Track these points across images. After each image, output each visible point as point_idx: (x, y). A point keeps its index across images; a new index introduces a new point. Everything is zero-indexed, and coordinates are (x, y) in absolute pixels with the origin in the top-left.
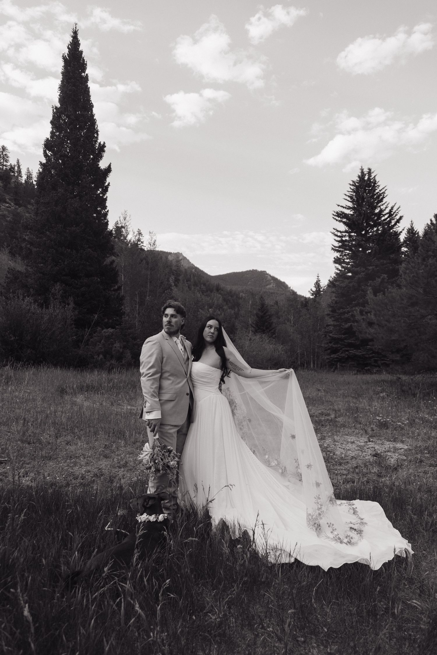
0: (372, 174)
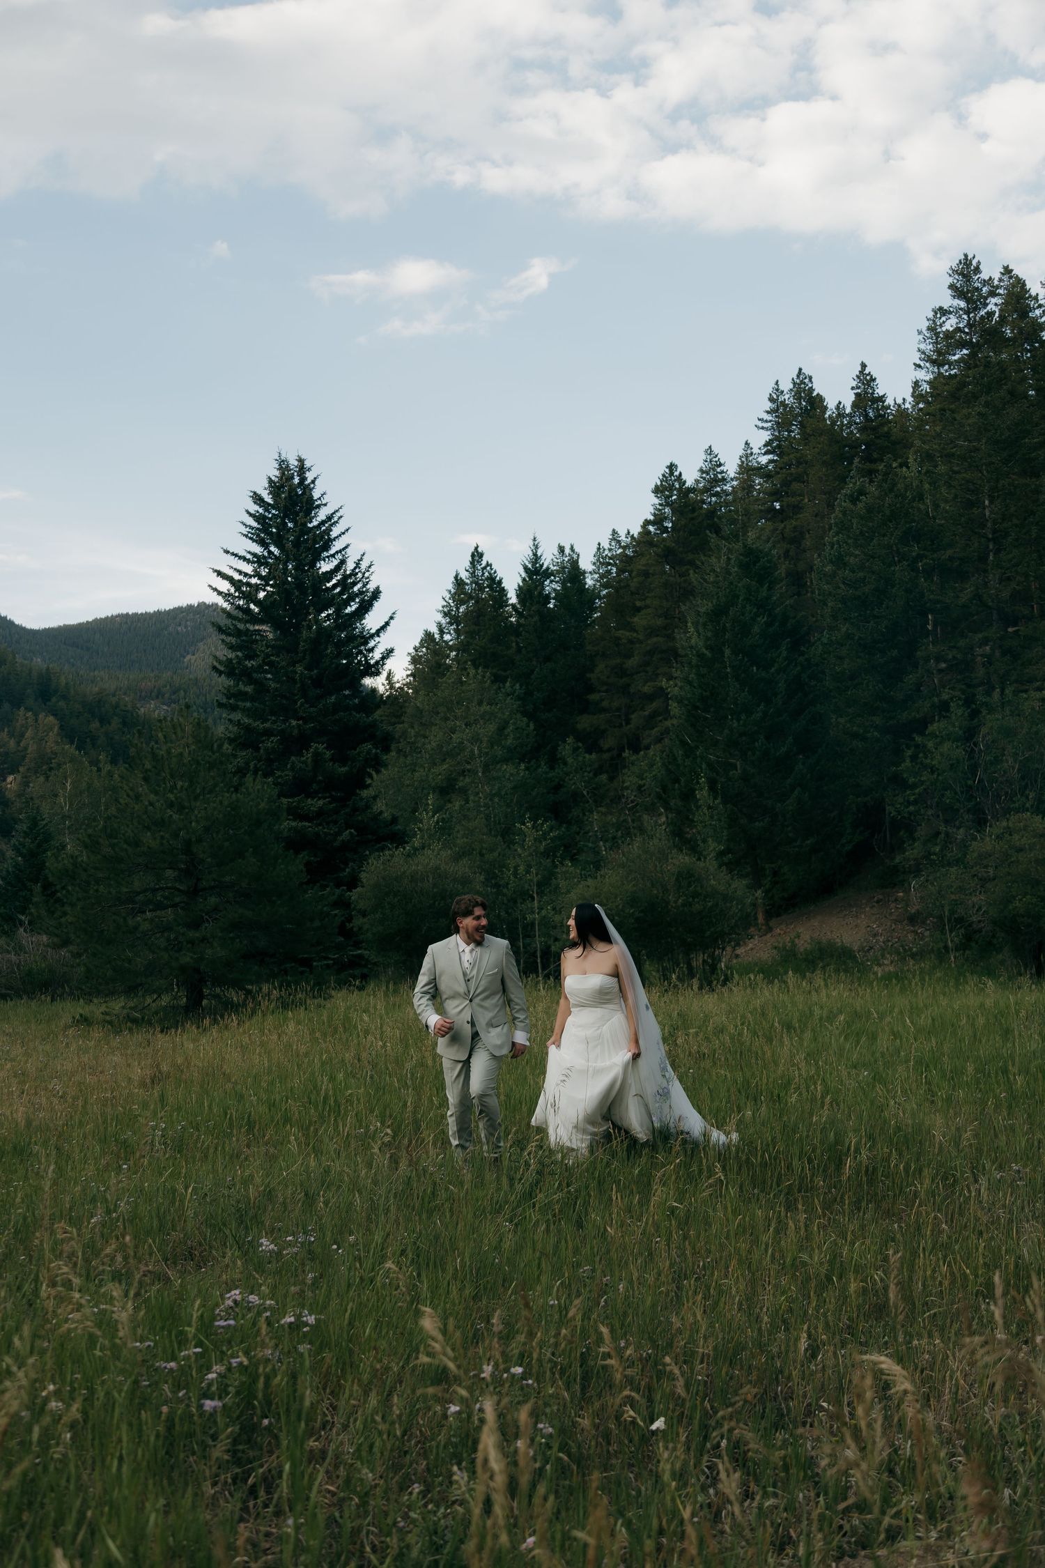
0: (308, 474)
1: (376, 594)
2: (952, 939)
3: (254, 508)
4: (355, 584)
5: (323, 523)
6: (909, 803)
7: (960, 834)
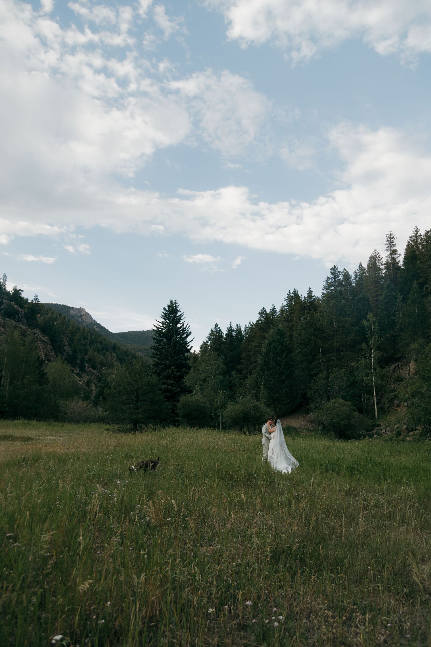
0: (177, 304)
1: (190, 333)
2: (320, 427)
3: (164, 311)
4: (185, 330)
5: (179, 316)
6: (312, 393)
7: (323, 402)
